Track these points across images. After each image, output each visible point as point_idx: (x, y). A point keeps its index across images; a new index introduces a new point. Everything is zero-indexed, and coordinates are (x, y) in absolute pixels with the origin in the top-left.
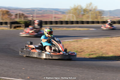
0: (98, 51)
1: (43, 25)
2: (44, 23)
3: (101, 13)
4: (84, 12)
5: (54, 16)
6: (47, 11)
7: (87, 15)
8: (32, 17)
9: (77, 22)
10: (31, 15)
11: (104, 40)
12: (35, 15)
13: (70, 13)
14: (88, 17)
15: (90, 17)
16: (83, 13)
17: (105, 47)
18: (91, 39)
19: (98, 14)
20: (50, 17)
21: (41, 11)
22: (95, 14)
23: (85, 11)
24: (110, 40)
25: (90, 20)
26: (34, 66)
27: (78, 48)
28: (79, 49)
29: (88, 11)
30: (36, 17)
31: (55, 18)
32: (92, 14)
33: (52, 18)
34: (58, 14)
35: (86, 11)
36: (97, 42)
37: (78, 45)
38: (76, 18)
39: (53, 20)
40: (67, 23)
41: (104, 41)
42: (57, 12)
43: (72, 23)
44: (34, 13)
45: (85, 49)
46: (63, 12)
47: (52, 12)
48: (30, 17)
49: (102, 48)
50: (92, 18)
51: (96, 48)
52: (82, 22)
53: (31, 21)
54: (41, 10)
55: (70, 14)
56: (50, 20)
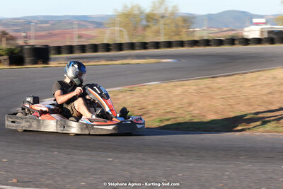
0: (182, 112)
1: (52, 56)
2: (53, 52)
3: (188, 20)
4: (148, 21)
5: (76, 33)
6: (59, 21)
7: (154, 28)
8: (25, 37)
9: (132, 46)
10: (24, 34)
11: (197, 85)
12: (32, 33)
13: (113, 24)
14: (158, 32)
15: (162, 31)
16: (144, 23)
17: (198, 102)
18: (164, 85)
19: (181, 23)
20: (68, 36)
21: (46, 22)
22: (173, 25)
23: (150, 18)
24: (209, 85)
25: (162, 39)
26: (29, 153)
27: (133, 107)
28: (137, 108)
29: (155, 18)
30: (36, 39)
31: (80, 37)
32: (165, 24)
33: (72, 38)
34: (88, 29)
35: (154, 19)
36: (179, 90)
37: (134, 100)
38: (129, 35)
39: (75, 42)
40: (107, 47)
41: (194, 88)
42: (83, 23)
43: (120, 47)
44: (29, 29)
45: (150, 107)
46: (99, 24)
47: (71, 23)
48: (21, 37)
49: (190, 104)
50: (166, 35)
51: (175, 104)
52: (144, 46)
53: (22, 47)
54: (46, 20)
55: (114, 26)
56: (68, 44)
